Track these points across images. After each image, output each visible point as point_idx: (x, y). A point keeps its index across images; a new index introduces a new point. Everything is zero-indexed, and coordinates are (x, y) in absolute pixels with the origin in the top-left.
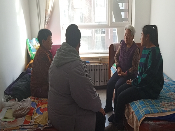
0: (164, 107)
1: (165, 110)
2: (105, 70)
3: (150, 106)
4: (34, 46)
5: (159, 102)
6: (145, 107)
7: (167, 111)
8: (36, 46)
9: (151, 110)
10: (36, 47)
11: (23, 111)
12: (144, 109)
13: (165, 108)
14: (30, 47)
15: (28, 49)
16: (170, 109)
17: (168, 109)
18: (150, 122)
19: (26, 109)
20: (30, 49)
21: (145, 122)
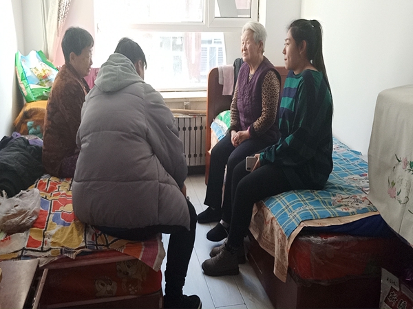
0: (342, 205)
1: (344, 211)
2: (198, 130)
3: (311, 204)
4: (34, 70)
5: (329, 195)
6: (300, 205)
7: (348, 213)
8: (37, 70)
9: (313, 213)
10: (38, 73)
11: (23, 218)
12: (298, 210)
13: (343, 207)
14: (24, 73)
15: (19, 78)
16: (354, 210)
17: (351, 210)
18: (312, 238)
19: (30, 213)
20: (24, 78)
21: (303, 239)
